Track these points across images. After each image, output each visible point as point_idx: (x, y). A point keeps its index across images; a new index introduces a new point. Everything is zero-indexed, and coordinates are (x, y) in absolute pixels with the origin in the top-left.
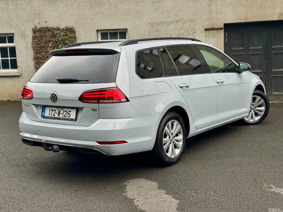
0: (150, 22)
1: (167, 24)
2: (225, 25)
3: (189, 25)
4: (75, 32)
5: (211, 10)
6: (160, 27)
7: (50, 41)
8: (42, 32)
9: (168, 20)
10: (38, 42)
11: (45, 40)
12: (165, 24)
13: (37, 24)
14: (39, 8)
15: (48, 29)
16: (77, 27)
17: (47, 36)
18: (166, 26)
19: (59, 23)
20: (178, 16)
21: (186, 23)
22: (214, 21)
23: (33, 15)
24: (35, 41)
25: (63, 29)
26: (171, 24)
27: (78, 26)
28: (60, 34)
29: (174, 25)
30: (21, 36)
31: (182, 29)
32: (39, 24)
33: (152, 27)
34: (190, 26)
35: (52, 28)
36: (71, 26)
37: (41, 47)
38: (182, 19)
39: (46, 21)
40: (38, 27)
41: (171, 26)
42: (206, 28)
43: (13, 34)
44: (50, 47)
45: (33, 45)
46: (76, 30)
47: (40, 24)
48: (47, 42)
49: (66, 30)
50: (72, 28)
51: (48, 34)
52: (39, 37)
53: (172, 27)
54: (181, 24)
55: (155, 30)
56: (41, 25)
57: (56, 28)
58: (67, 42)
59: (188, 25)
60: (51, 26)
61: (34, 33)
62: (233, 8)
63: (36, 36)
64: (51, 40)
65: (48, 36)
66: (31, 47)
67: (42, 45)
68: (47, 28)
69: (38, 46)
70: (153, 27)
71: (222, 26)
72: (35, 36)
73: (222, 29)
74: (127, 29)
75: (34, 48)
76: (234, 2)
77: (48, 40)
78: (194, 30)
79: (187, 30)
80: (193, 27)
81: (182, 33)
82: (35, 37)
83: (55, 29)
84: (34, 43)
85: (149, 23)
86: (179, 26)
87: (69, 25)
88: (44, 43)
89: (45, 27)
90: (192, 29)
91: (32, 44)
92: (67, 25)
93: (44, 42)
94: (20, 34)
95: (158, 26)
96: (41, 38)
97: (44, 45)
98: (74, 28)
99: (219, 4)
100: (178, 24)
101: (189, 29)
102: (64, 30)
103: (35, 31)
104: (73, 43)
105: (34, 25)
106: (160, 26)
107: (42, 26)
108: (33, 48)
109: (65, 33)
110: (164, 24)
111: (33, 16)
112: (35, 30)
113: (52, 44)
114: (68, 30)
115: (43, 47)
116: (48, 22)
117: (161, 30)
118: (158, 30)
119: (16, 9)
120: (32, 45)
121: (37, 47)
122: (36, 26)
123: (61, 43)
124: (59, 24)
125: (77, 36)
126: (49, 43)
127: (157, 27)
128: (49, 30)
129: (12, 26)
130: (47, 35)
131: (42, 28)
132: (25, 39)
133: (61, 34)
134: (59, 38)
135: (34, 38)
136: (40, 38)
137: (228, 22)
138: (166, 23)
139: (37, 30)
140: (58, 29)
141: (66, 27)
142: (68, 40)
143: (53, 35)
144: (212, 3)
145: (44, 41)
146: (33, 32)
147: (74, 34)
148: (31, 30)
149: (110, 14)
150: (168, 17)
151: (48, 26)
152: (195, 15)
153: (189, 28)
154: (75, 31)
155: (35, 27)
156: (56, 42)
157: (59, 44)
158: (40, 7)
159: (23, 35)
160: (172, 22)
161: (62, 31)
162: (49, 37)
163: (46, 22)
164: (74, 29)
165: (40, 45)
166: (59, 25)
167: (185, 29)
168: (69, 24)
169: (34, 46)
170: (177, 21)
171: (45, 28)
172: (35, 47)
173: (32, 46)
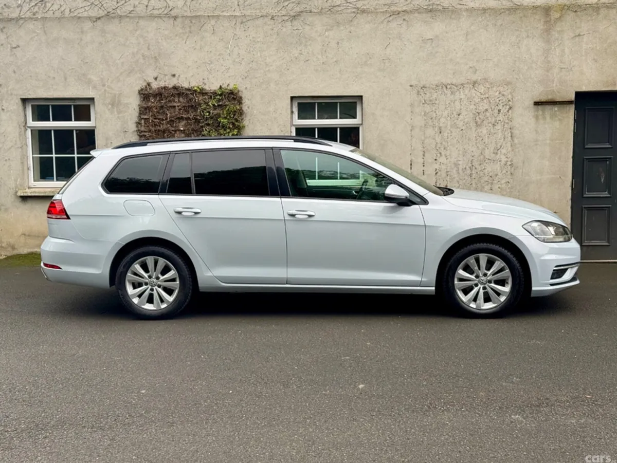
0: (413, 83)
1: (450, 88)
2: (579, 95)
3: (500, 93)
4: (242, 100)
5: (549, 62)
6: (435, 96)
7: (181, 119)
8: (165, 97)
9: (454, 81)
10: (152, 121)
11: (171, 117)
12: (446, 88)
13: (151, 80)
14: (158, 42)
15: (178, 92)
16: (246, 88)
17: (175, 107)
18: (449, 92)
19: (203, 79)
20: (477, 72)
21: (495, 89)
22: (554, 85)
23: (144, 59)
24: (146, 117)
25: (215, 93)
26: (460, 88)
27: (248, 86)
28: (207, 104)
29: (467, 92)
30: (110, 106)
31: (485, 101)
32: (156, 79)
33: (418, 93)
34: (503, 95)
35: (189, 90)
36: (231, 87)
37: (159, 131)
38: (486, 80)
39: (173, 73)
40: (155, 85)
41: (460, 93)
42: (537, 100)
43: (93, 99)
44: (182, 130)
45: (139, 126)
46: (243, 96)
47: (158, 79)
48: (173, 121)
49: (221, 95)
50: (236, 91)
51: (178, 103)
52: (156, 109)
53: (463, 96)
54: (482, 89)
55: (425, 101)
56: (160, 81)
57: (199, 90)
58: (223, 122)
59: (498, 92)
60: (186, 85)
61: (144, 100)
62: (596, 61)
63: (148, 107)
64: (184, 116)
65: (178, 106)
66: (135, 131)
67: (162, 128)
68: (175, 88)
69: (153, 129)
70: (420, 95)
71: (572, 97)
72: (146, 106)
73: (570, 102)
74: (360, 98)
75: (143, 134)
76: (598, 48)
77: (176, 115)
78: (510, 103)
79: (496, 102)
80: (510, 97)
81: (485, 108)
82: (146, 109)
83: (195, 91)
84: (143, 122)
85: (411, 86)
86: (479, 94)
87: (228, 85)
88: (168, 123)
89: (170, 86)
90: (507, 100)
91: (138, 124)
92: (223, 84)
93: (169, 120)
94: (108, 101)
95: (430, 93)
96: (161, 111)
97: (165, 127)
98: (239, 91)
99: (567, 50)
100: (476, 90)
101: (499, 101)
102: (217, 96)
103: (145, 95)
104: (236, 123)
105: (145, 80)
106: (436, 92)
107: (162, 84)
108: (140, 133)
109: (219, 100)
110: (444, 88)
111: (142, 61)
112: (146, 92)
113: (185, 126)
114: (225, 96)
115: (164, 132)
116: (177, 76)
117: (437, 102)
118: (430, 101)
119: (101, 44)
120: (137, 127)
121: (150, 131)
122: (149, 84)
123: (208, 125)
124: (206, 81)
125: (245, 108)
126: (179, 122)
127: (428, 94)
128: (179, 95)
129: (89, 82)
130: (175, 104)
131: (165, 88)
132: (119, 112)
133: (210, 104)
134: (203, 112)
135: (143, 110)
136: (158, 112)
137: (584, 89)
138: (448, 87)
139: (151, 92)
140: (203, 92)
141: (221, 87)
142: (225, 118)
143: (189, 106)
144: (553, 48)
145: (166, 119)
146: (141, 97)
147: (240, 105)
148: (137, 92)
149: (323, 63)
150: (454, 73)
151: (177, 85)
152: (514, 71)
153: (501, 98)
154: (241, 98)
155: (146, 87)
156: (197, 121)
157: (202, 127)
158: (160, 41)
159: (115, 103)
160: (462, 84)
161: (211, 97)
162: (180, 109)
163: (174, 75)
164: (240, 94)
165: (158, 128)
166: (205, 84)
167: (491, 102)
168: (228, 82)
169: (143, 129)
170: (474, 83)
171: (170, 89)
172: (145, 132)
173: (136, 129)
